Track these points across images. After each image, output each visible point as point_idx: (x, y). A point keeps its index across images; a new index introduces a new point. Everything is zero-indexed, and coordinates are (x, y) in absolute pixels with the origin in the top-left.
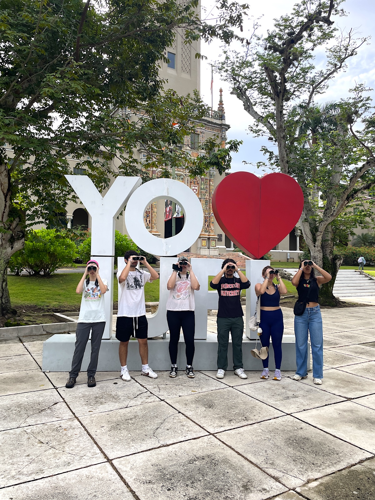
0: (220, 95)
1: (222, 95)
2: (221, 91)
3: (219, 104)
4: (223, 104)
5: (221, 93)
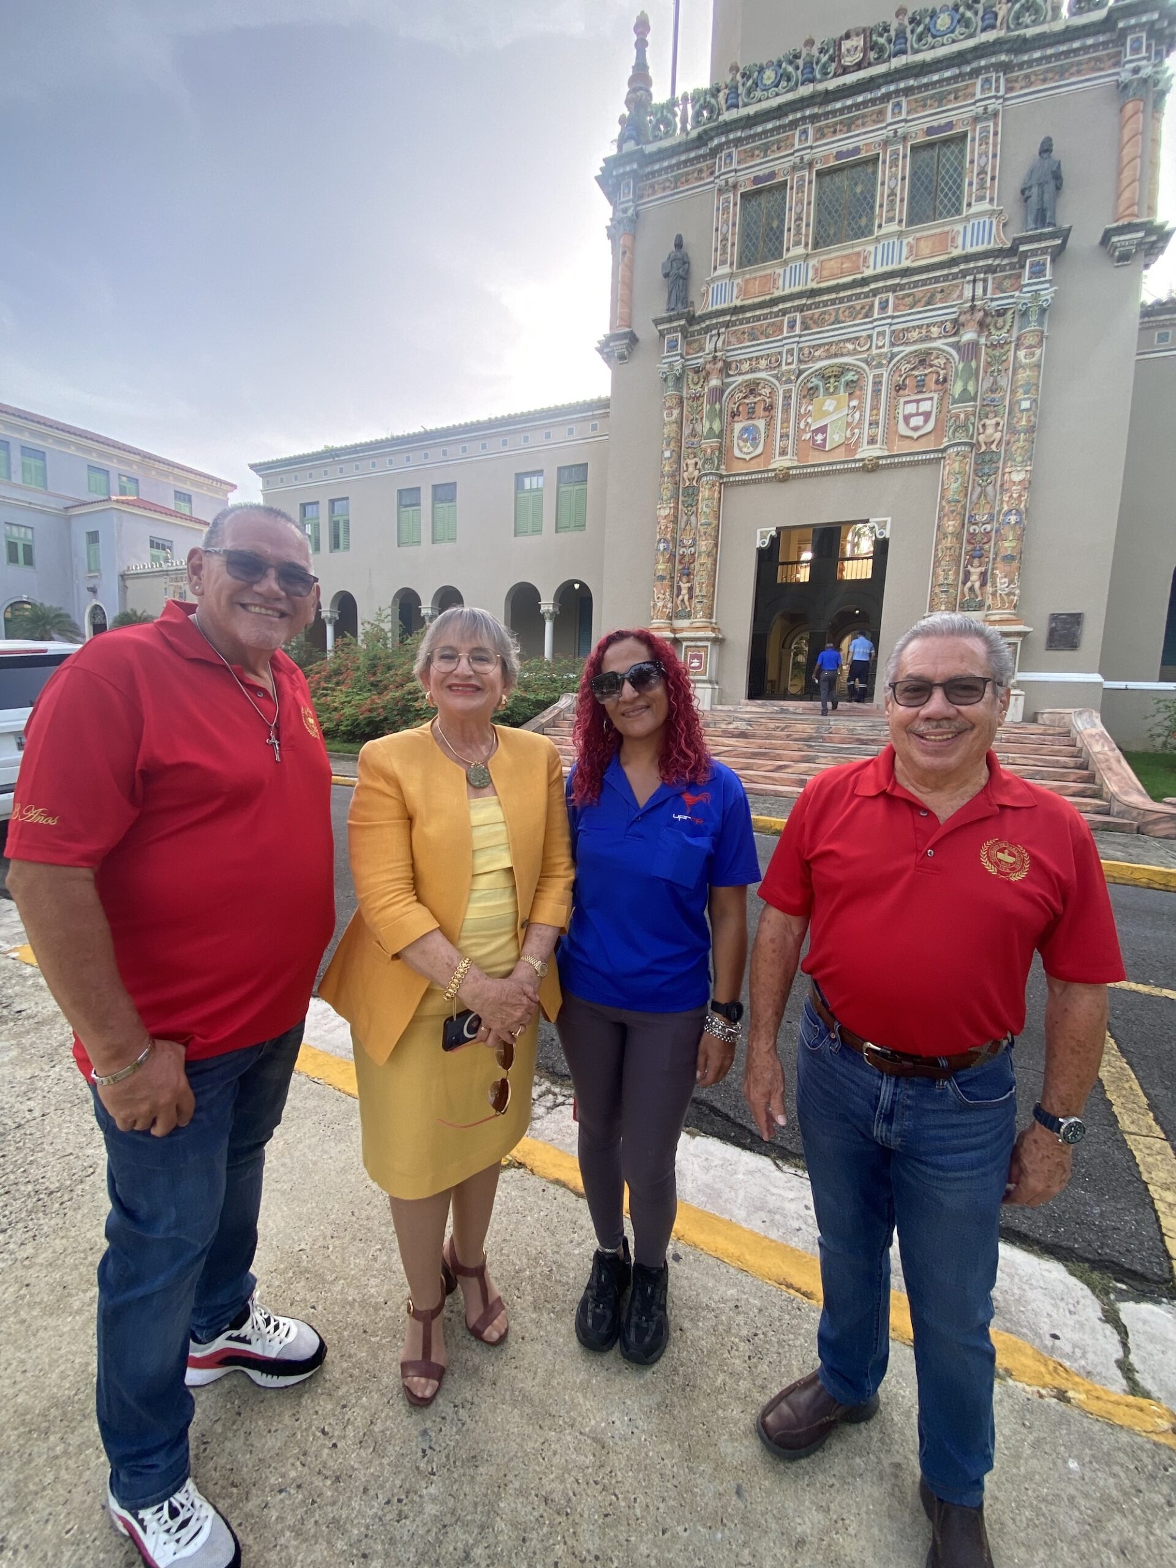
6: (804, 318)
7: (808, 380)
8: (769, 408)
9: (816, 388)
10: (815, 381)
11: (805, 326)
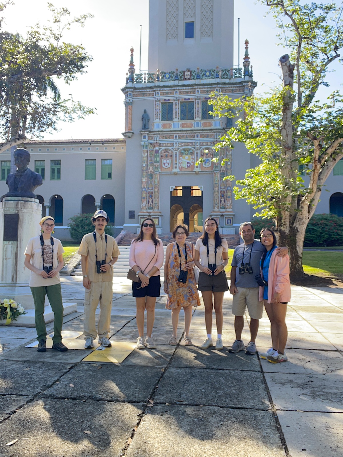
0: (246, 48)
1: (248, 47)
2: (247, 43)
3: (244, 59)
4: (249, 58)
5: (247, 45)
6: (179, 136)
7: (181, 151)
8: (171, 156)
9: (183, 153)
10: (183, 151)
11: (179, 138)
